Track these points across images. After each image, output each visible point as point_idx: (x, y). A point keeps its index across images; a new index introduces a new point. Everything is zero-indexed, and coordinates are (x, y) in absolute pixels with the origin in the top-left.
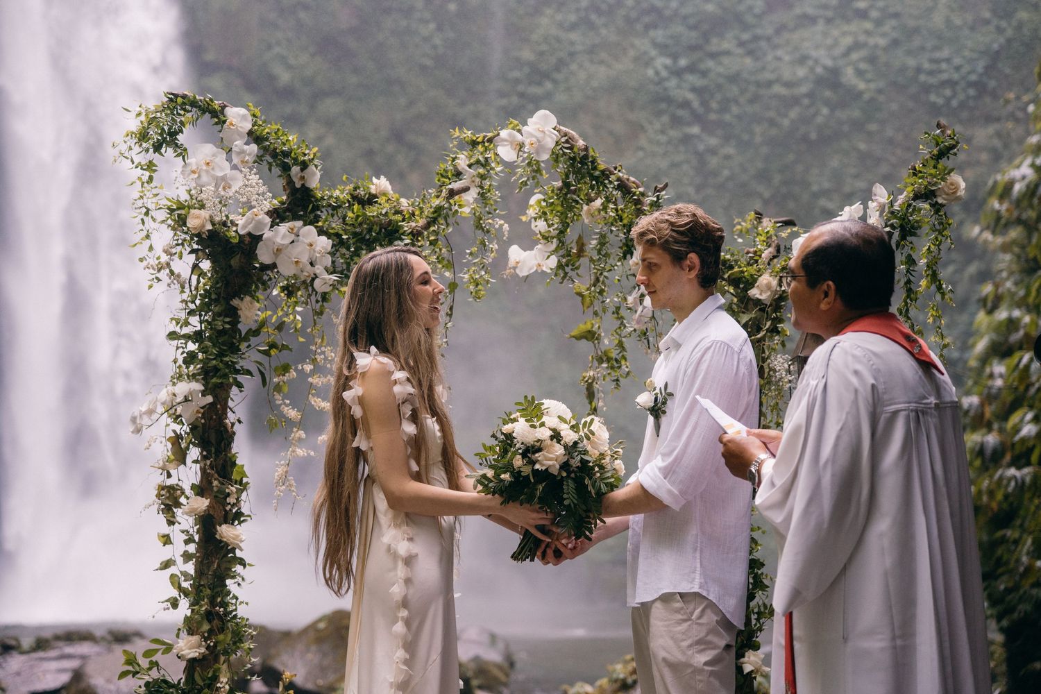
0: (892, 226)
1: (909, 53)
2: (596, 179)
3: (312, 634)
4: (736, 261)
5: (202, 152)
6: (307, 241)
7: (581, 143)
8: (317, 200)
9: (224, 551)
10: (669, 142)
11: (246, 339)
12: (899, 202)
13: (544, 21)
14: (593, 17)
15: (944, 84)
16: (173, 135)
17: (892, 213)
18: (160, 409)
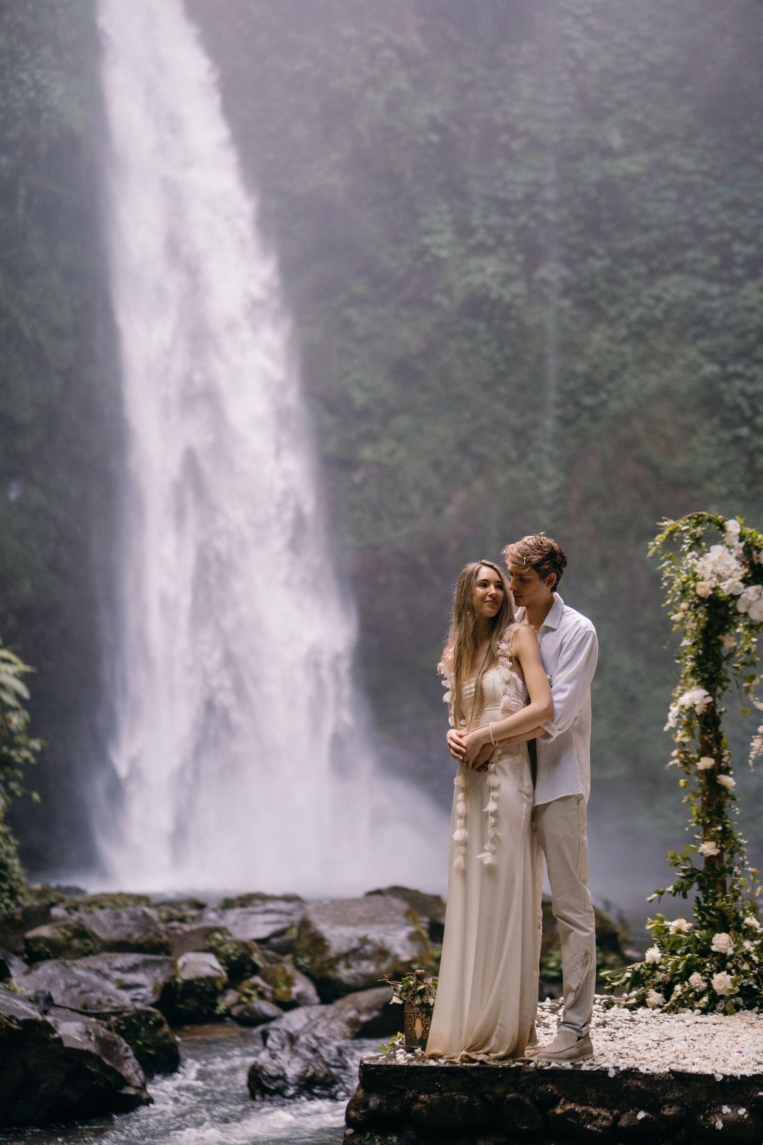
9: (722, 791)
11: (725, 660)
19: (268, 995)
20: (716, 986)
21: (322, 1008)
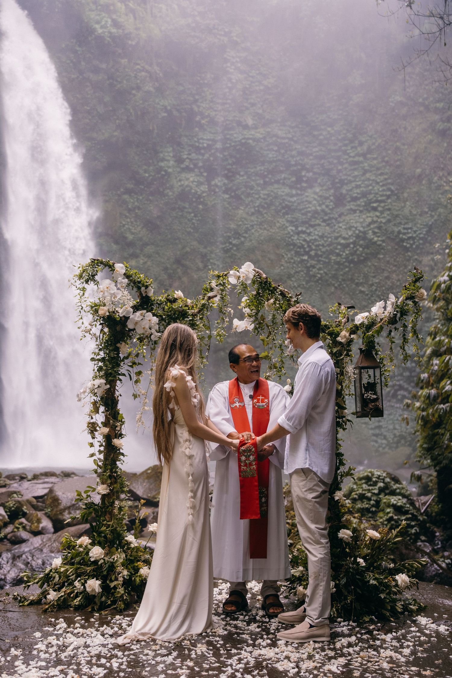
0: (397, 311)
1: (395, 225)
2: (271, 291)
3: (145, 475)
4: (331, 325)
5: (106, 283)
6: (148, 319)
7: (264, 276)
8: (152, 301)
9: (115, 450)
10: (294, 263)
11: (123, 360)
12: (400, 301)
13: (240, 212)
14: (261, 210)
15: (409, 238)
16: (93, 276)
17: (397, 306)
18: (88, 391)
19: (28, 528)
20: (88, 589)
21: (50, 536)
